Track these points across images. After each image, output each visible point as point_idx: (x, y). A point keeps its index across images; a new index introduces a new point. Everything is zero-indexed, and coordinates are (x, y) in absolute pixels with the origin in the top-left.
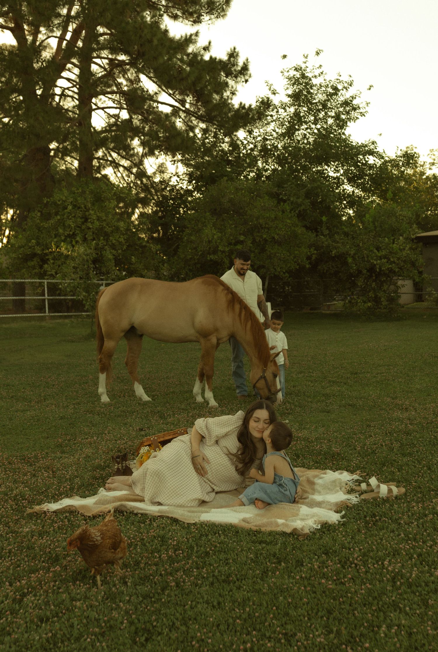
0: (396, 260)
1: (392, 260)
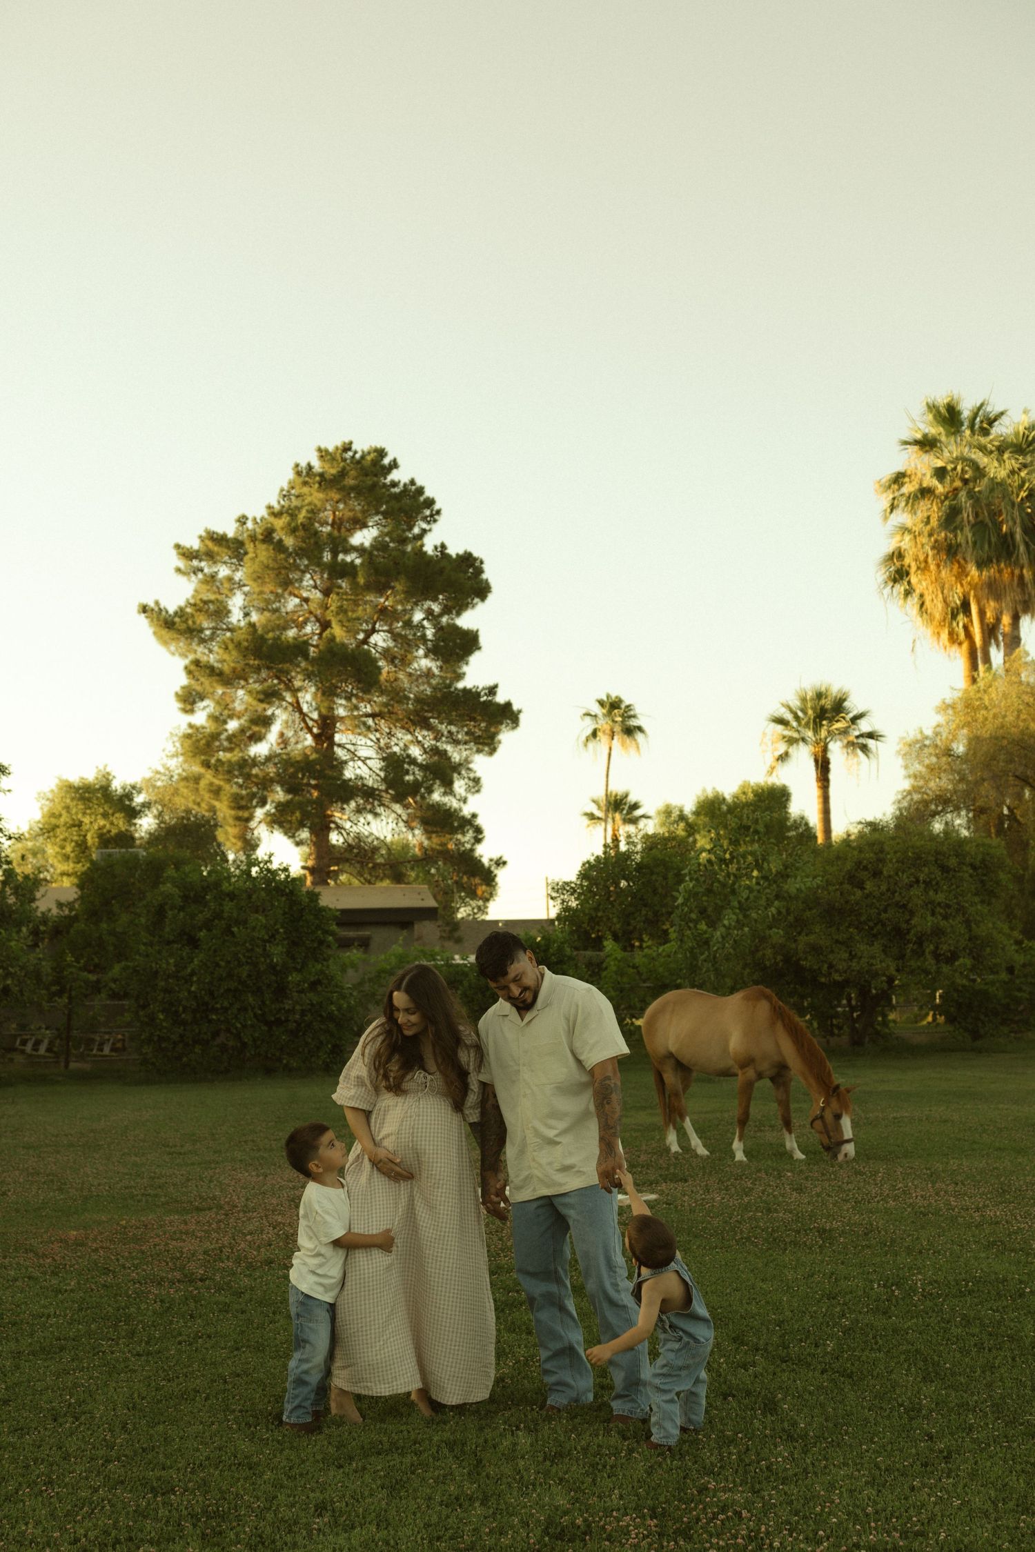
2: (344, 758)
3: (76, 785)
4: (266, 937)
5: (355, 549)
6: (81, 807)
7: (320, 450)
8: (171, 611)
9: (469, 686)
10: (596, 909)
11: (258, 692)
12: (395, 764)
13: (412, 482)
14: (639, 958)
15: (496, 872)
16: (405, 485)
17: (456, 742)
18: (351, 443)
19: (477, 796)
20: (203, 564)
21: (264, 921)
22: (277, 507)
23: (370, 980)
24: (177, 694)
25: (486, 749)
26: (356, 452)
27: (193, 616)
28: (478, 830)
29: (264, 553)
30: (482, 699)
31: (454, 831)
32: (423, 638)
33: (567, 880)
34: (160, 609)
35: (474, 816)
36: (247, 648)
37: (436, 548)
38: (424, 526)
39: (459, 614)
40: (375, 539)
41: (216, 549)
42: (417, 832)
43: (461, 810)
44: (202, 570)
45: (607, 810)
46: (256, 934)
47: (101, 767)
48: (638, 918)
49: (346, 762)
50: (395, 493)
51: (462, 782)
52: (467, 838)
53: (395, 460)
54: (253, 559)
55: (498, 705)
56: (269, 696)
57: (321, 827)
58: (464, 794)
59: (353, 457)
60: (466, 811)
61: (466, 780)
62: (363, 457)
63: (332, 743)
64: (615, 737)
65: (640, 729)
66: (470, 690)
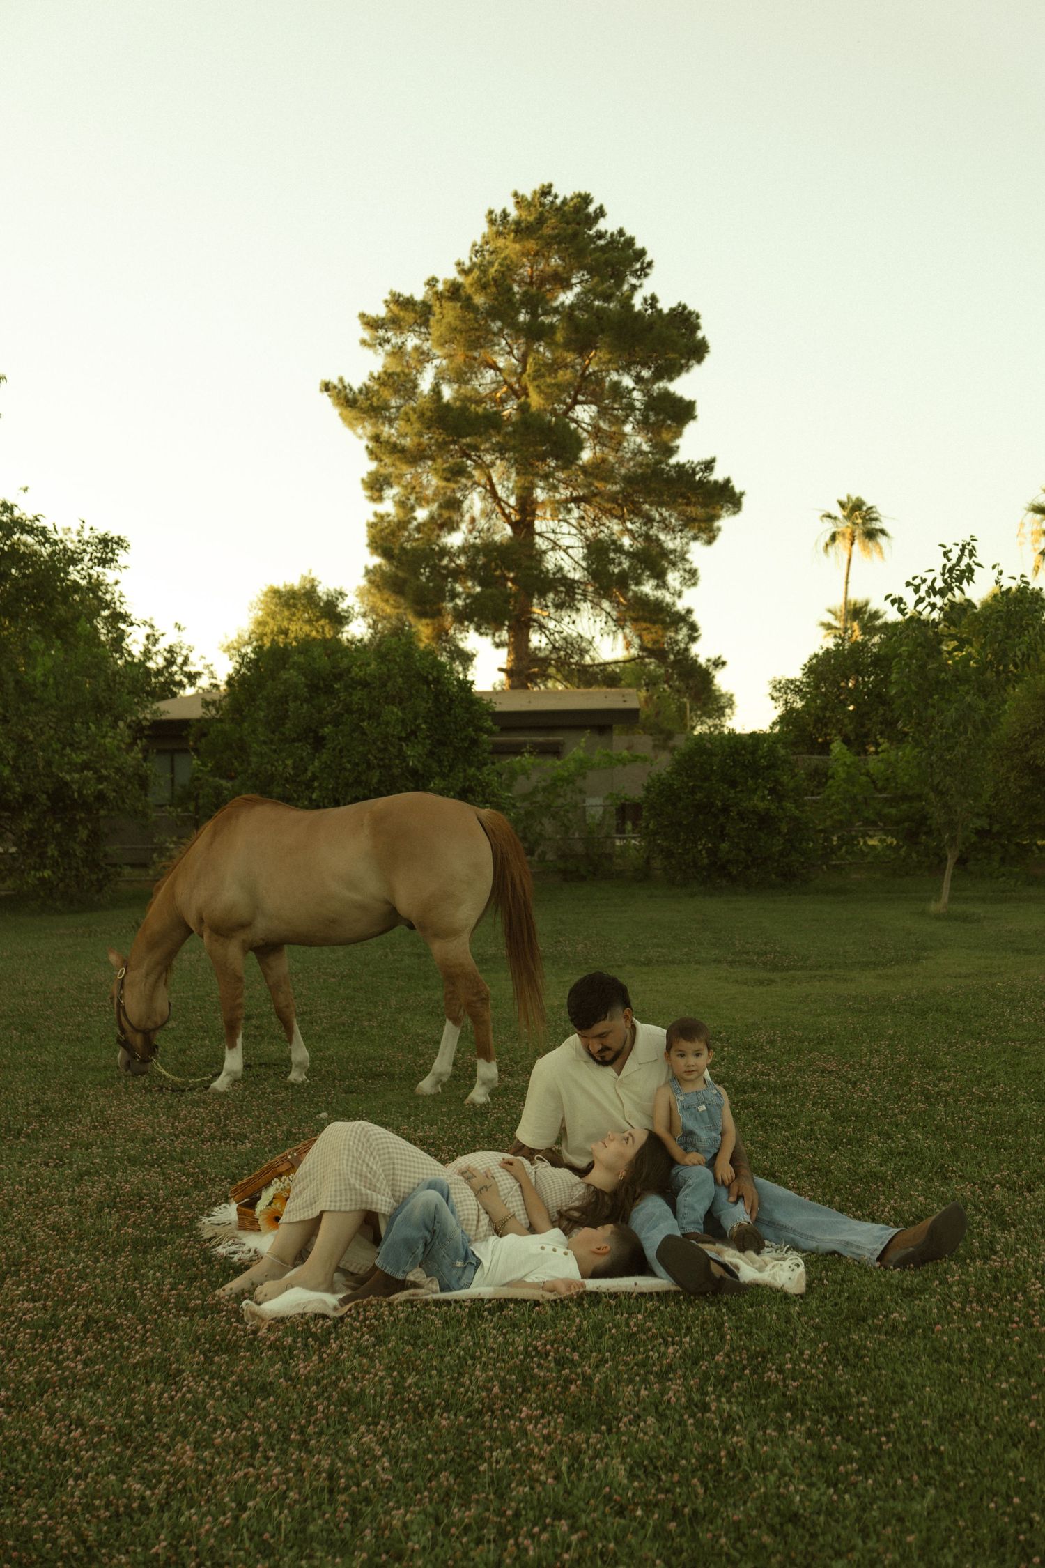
0: (112, 772)
1: (104, 772)
2: (544, 547)
3: (282, 588)
4: (404, 735)
5: (556, 311)
6: (286, 613)
7: (516, 195)
8: (356, 387)
9: (682, 462)
10: (824, 708)
11: (444, 470)
12: (598, 551)
13: (621, 233)
14: (874, 764)
15: (714, 673)
16: (612, 235)
17: (667, 528)
18: (550, 186)
19: (693, 589)
20: (390, 334)
21: (400, 714)
22: (467, 264)
23: (545, 789)
24: (363, 480)
25: (704, 536)
26: (556, 197)
27: (378, 391)
28: (693, 628)
29: (451, 313)
30: (697, 478)
31: (666, 627)
32: (631, 407)
33: (791, 677)
34: (345, 387)
35: (689, 611)
36: (430, 419)
37: (645, 300)
38: (634, 281)
39: (671, 379)
40: (577, 295)
41: (402, 314)
42: (627, 631)
43: (674, 604)
44: (388, 341)
45: (846, 621)
46: (390, 730)
47: (306, 574)
48: (875, 719)
49: (545, 552)
50: (602, 246)
51: (677, 574)
52: (680, 637)
53: (601, 207)
54: (438, 321)
55: (716, 482)
56: (456, 473)
57: (521, 625)
58: (678, 587)
59: (552, 202)
60: (681, 606)
61: (681, 572)
62: (564, 202)
63: (531, 531)
64: (856, 542)
65: (883, 532)
66: (684, 465)
